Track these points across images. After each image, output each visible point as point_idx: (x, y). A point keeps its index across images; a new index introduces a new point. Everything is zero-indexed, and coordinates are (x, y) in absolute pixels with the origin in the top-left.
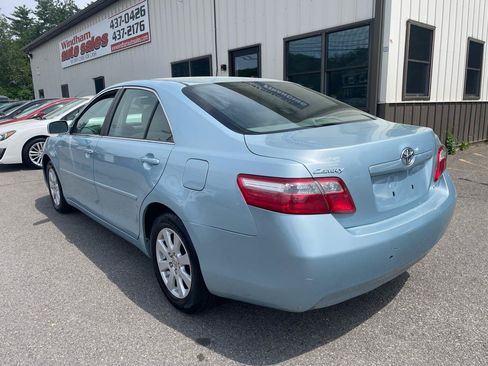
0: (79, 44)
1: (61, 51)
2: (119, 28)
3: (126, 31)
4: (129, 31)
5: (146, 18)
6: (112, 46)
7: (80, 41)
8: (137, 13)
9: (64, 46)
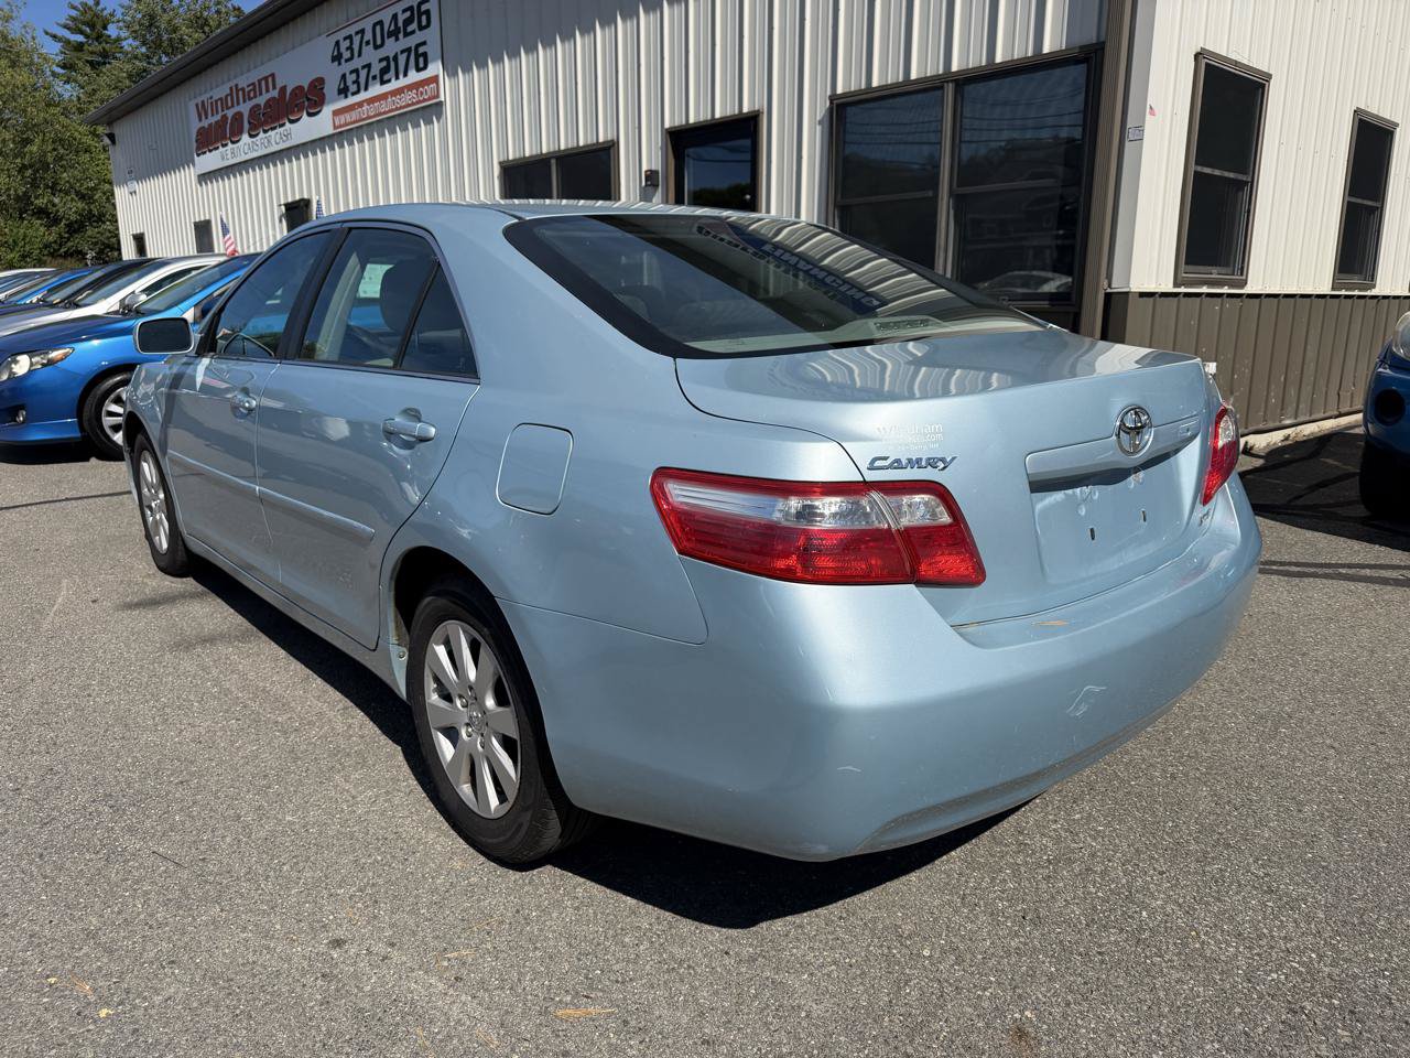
0: (245, 108)
1: (195, 125)
2: (357, 63)
3: (375, 71)
4: (384, 71)
5: (431, 36)
6: (336, 113)
7: (247, 98)
8: (408, 22)
9: (202, 111)
